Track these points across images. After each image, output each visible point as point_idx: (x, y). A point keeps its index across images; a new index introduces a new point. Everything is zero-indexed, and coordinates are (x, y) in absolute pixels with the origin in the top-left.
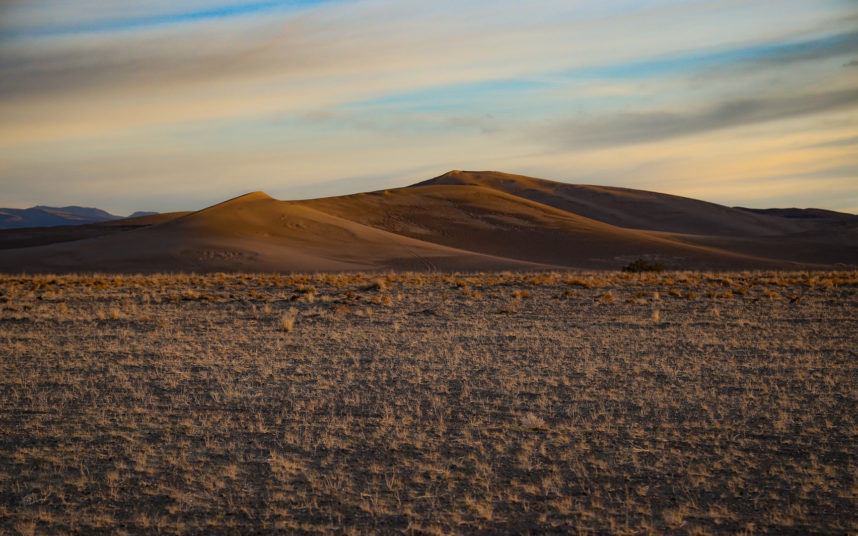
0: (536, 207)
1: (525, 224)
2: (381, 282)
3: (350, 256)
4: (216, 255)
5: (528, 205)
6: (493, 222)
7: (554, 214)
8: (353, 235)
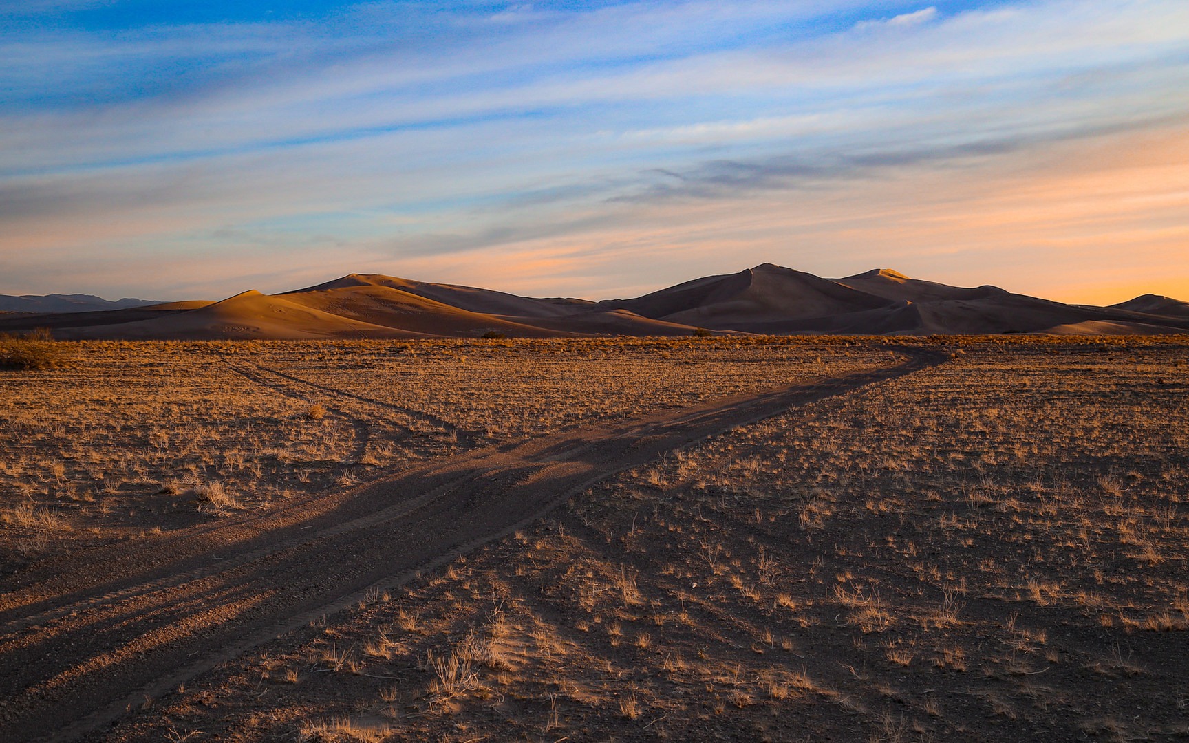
0: (421, 300)
1: (416, 310)
2: (409, 346)
3: (314, 330)
4: (232, 329)
5: (416, 298)
6: (396, 309)
7: (432, 303)
8: (315, 317)
